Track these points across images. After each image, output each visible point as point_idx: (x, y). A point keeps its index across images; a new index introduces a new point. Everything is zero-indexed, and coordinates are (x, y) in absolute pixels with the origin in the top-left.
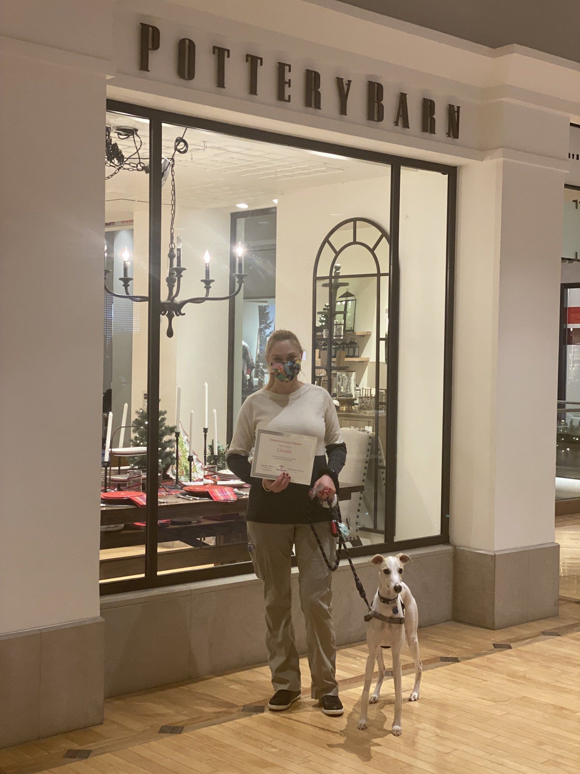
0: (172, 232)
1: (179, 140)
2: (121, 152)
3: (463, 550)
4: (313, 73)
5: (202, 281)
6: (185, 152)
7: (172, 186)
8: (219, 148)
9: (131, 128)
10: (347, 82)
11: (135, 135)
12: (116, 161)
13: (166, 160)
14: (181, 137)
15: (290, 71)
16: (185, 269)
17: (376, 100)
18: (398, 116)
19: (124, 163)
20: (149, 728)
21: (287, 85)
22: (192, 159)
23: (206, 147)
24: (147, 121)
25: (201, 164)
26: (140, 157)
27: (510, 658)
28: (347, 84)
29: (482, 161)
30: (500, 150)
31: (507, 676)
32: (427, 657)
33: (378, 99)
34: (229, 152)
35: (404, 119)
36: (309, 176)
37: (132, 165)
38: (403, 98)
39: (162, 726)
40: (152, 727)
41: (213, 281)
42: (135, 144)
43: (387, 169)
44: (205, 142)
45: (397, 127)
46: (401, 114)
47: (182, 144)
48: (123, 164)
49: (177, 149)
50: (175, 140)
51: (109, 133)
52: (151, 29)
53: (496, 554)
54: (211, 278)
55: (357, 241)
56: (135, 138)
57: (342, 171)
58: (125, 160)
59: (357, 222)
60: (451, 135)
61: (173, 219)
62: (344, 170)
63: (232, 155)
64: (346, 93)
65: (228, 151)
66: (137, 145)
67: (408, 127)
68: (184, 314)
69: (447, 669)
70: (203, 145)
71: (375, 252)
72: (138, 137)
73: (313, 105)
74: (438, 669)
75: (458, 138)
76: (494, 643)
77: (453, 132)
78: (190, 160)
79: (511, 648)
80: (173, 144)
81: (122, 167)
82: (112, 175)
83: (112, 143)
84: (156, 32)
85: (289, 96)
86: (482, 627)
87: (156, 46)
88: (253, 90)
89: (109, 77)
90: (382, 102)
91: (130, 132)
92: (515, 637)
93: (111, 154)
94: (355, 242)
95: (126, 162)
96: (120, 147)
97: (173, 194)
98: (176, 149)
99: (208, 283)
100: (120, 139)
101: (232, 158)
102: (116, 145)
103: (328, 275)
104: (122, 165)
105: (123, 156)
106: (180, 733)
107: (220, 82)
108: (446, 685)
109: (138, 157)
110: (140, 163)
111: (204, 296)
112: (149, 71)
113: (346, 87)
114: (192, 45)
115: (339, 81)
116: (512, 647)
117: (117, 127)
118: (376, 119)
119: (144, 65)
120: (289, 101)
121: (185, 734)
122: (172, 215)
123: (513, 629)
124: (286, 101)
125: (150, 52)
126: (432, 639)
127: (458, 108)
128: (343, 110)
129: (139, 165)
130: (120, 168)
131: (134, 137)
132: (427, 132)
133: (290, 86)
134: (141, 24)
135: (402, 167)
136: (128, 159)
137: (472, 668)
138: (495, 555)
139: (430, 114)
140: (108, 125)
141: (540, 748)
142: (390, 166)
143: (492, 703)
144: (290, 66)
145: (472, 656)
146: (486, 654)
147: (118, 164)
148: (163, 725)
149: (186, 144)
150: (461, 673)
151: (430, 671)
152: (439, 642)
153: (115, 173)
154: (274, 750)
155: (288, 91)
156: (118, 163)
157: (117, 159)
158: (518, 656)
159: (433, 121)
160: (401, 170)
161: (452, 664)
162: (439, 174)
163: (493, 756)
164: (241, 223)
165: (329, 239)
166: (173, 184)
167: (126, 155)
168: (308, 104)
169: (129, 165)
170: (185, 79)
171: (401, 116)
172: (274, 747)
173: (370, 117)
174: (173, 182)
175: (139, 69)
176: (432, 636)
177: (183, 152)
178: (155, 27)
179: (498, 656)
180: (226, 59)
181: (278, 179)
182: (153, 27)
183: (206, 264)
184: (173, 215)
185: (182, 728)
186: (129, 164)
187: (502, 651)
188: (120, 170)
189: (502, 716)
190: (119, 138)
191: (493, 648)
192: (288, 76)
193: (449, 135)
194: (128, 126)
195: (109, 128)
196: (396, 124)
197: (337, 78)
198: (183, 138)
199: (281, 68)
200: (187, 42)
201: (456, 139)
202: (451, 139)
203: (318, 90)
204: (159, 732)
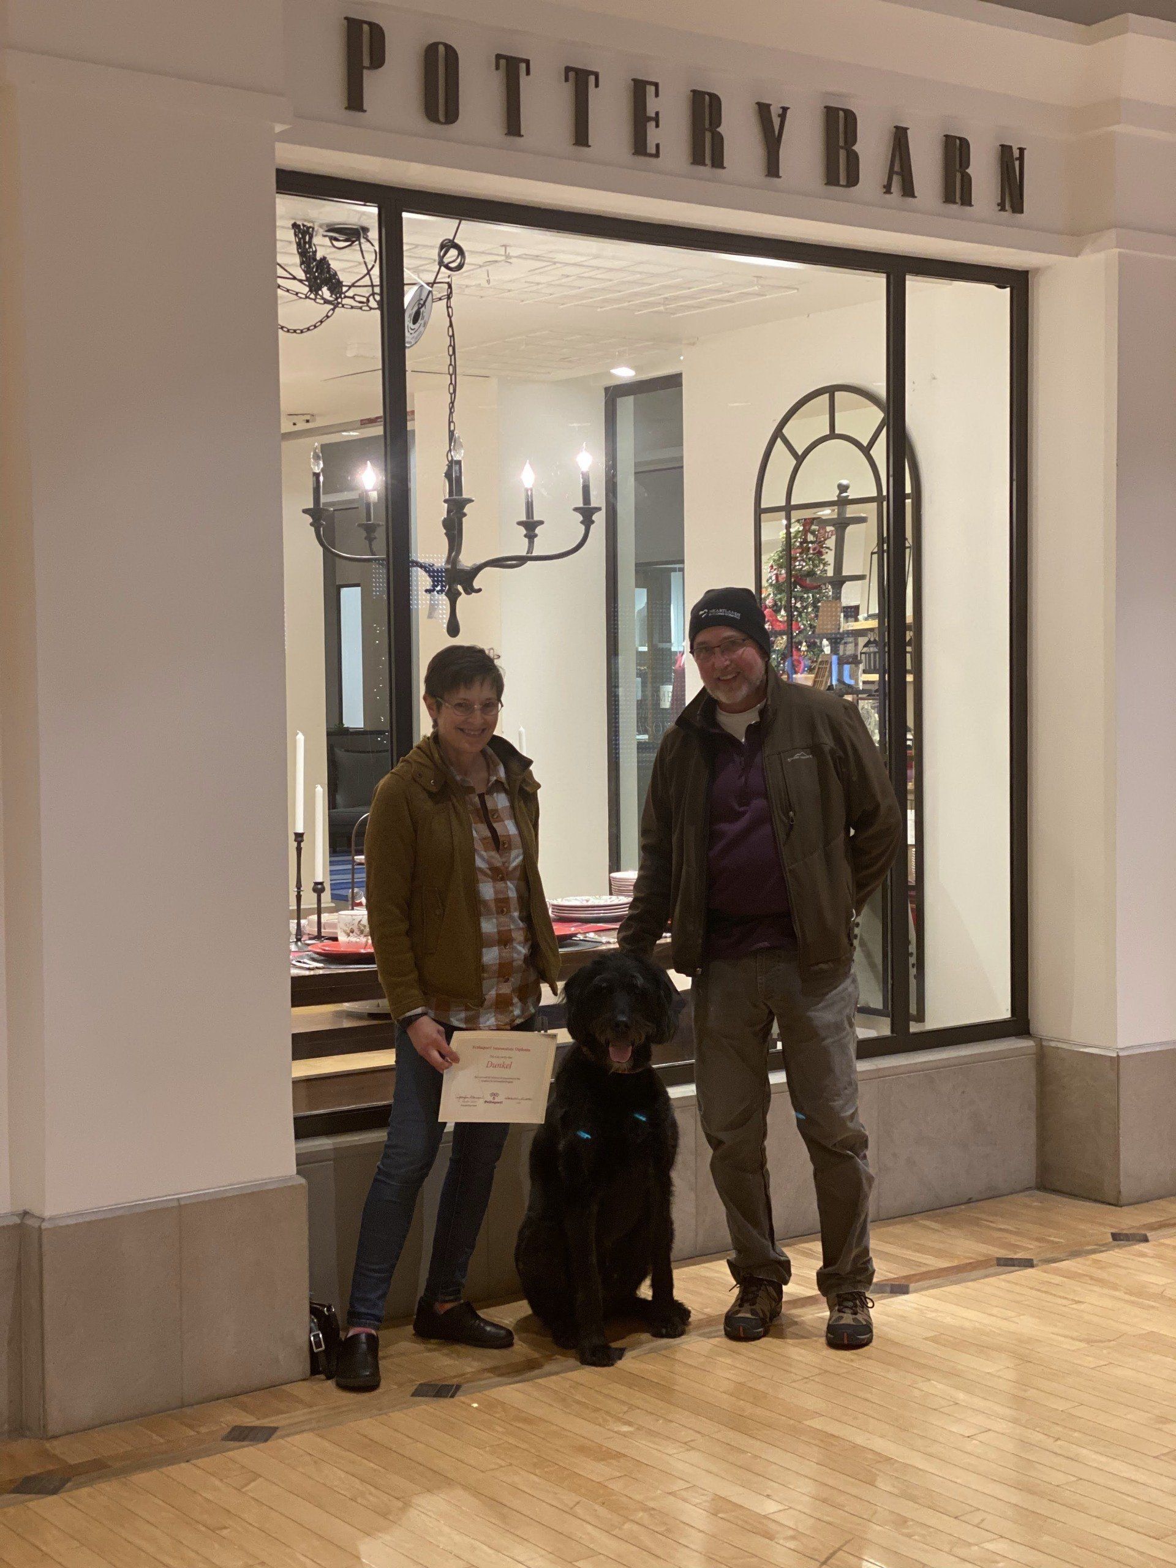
0: (452, 428)
1: (448, 245)
2: (336, 274)
3: (1058, 1048)
4: (707, 97)
5: (520, 523)
6: (460, 267)
7: (449, 338)
8: (537, 258)
9: (354, 225)
10: (780, 111)
11: (363, 240)
12: (325, 292)
13: (422, 286)
14: (451, 238)
15: (657, 95)
16: (470, 501)
17: (841, 143)
18: (891, 173)
19: (343, 296)
21: (653, 124)
22: (488, 281)
23: (508, 256)
24: (374, 210)
25: (509, 291)
26: (374, 284)
27: (1142, 1259)
28: (779, 116)
29: (1077, 256)
30: (1112, 234)
31: (1126, 1293)
32: (971, 1258)
33: (846, 141)
34: (558, 265)
35: (903, 180)
36: (731, 304)
37: (358, 298)
38: (900, 138)
39: (421, 1384)
40: (400, 1385)
41: (541, 523)
42: (364, 258)
43: (877, 283)
44: (505, 246)
45: (887, 196)
46: (897, 168)
47: (453, 253)
48: (340, 297)
49: (443, 262)
50: (438, 245)
51: (311, 238)
52: (366, 27)
53: (1121, 1054)
54: (536, 518)
55: (837, 432)
56: (363, 246)
57: (796, 291)
58: (344, 289)
59: (837, 394)
60: (1007, 207)
61: (452, 403)
62: (798, 289)
63: (568, 270)
64: (777, 133)
65: (555, 263)
66: (367, 260)
67: (913, 196)
68: (479, 590)
69: (1008, 1282)
70: (503, 253)
71: (871, 452)
72: (368, 244)
73: (708, 161)
74: (986, 1280)
75: (1022, 212)
76: (1114, 1231)
77: (1011, 201)
78: (484, 283)
79: (1145, 1240)
80: (434, 253)
81: (339, 303)
82: (321, 322)
83: (318, 258)
84: (377, 33)
85: (658, 146)
86: (1096, 1201)
87: (378, 61)
88: (581, 137)
89: (279, 128)
90: (855, 148)
91: (352, 234)
92: (1162, 1219)
93: (316, 278)
94: (833, 435)
95: (347, 294)
96: (334, 265)
97: (451, 353)
98: (441, 263)
99: (530, 527)
100: (334, 249)
101: (568, 276)
102: (324, 259)
103: (783, 504)
104: (339, 300)
105: (340, 284)
106: (452, 1396)
107: (513, 126)
108: (995, 1311)
109: (370, 284)
110: (373, 294)
111: (524, 553)
112: (365, 111)
113: (776, 122)
114: (452, 55)
115: (763, 109)
116: (1150, 1238)
117: (328, 225)
118: (843, 182)
119: (355, 101)
120: (657, 155)
121: (460, 1398)
122: (451, 394)
123: (1162, 1203)
124: (651, 155)
125: (365, 71)
126: (991, 1224)
127: (1022, 150)
128: (773, 169)
129: (371, 299)
130: (336, 307)
131: (360, 244)
132: (954, 202)
133: (657, 126)
134: (346, 18)
135: (908, 277)
136: (350, 287)
137: (1058, 1279)
138: (1118, 1056)
139: (961, 166)
140: (309, 222)
141: (1161, 1430)
142: (885, 275)
143: (1083, 1345)
144: (656, 85)
145: (1062, 1256)
146: (1094, 1252)
147: (331, 299)
148: (422, 1382)
149: (461, 252)
150: (1031, 1288)
151: (970, 1284)
152: (1000, 1230)
153: (328, 317)
154: (625, 1429)
155: (653, 136)
156: (331, 296)
157: (328, 289)
158: (1159, 1257)
159: (967, 181)
160: (908, 283)
161: (1017, 1271)
162: (991, 288)
163: (1059, 1442)
164: (626, 406)
165: (784, 431)
166: (451, 333)
167: (346, 278)
168: (697, 159)
169: (352, 300)
170: (440, 123)
171: (897, 173)
172: (630, 1424)
173: (831, 179)
174: (450, 329)
175: (346, 108)
176: (991, 1218)
177: (456, 267)
178: (375, 24)
179: (1116, 1255)
180: (524, 80)
181: (674, 314)
182: (370, 24)
183: (527, 490)
184: (453, 396)
185: (458, 1387)
186: (353, 298)
187: (1130, 1245)
188: (337, 310)
189: (1098, 1369)
190: (334, 246)
191: (1111, 1240)
192: (652, 105)
193: (1003, 209)
194: (347, 222)
195: (310, 227)
196: (888, 189)
197: (758, 104)
198: (456, 241)
199: (640, 89)
200: (441, 48)
201: (1019, 215)
202: (1007, 215)
203: (718, 130)
204: (413, 1395)
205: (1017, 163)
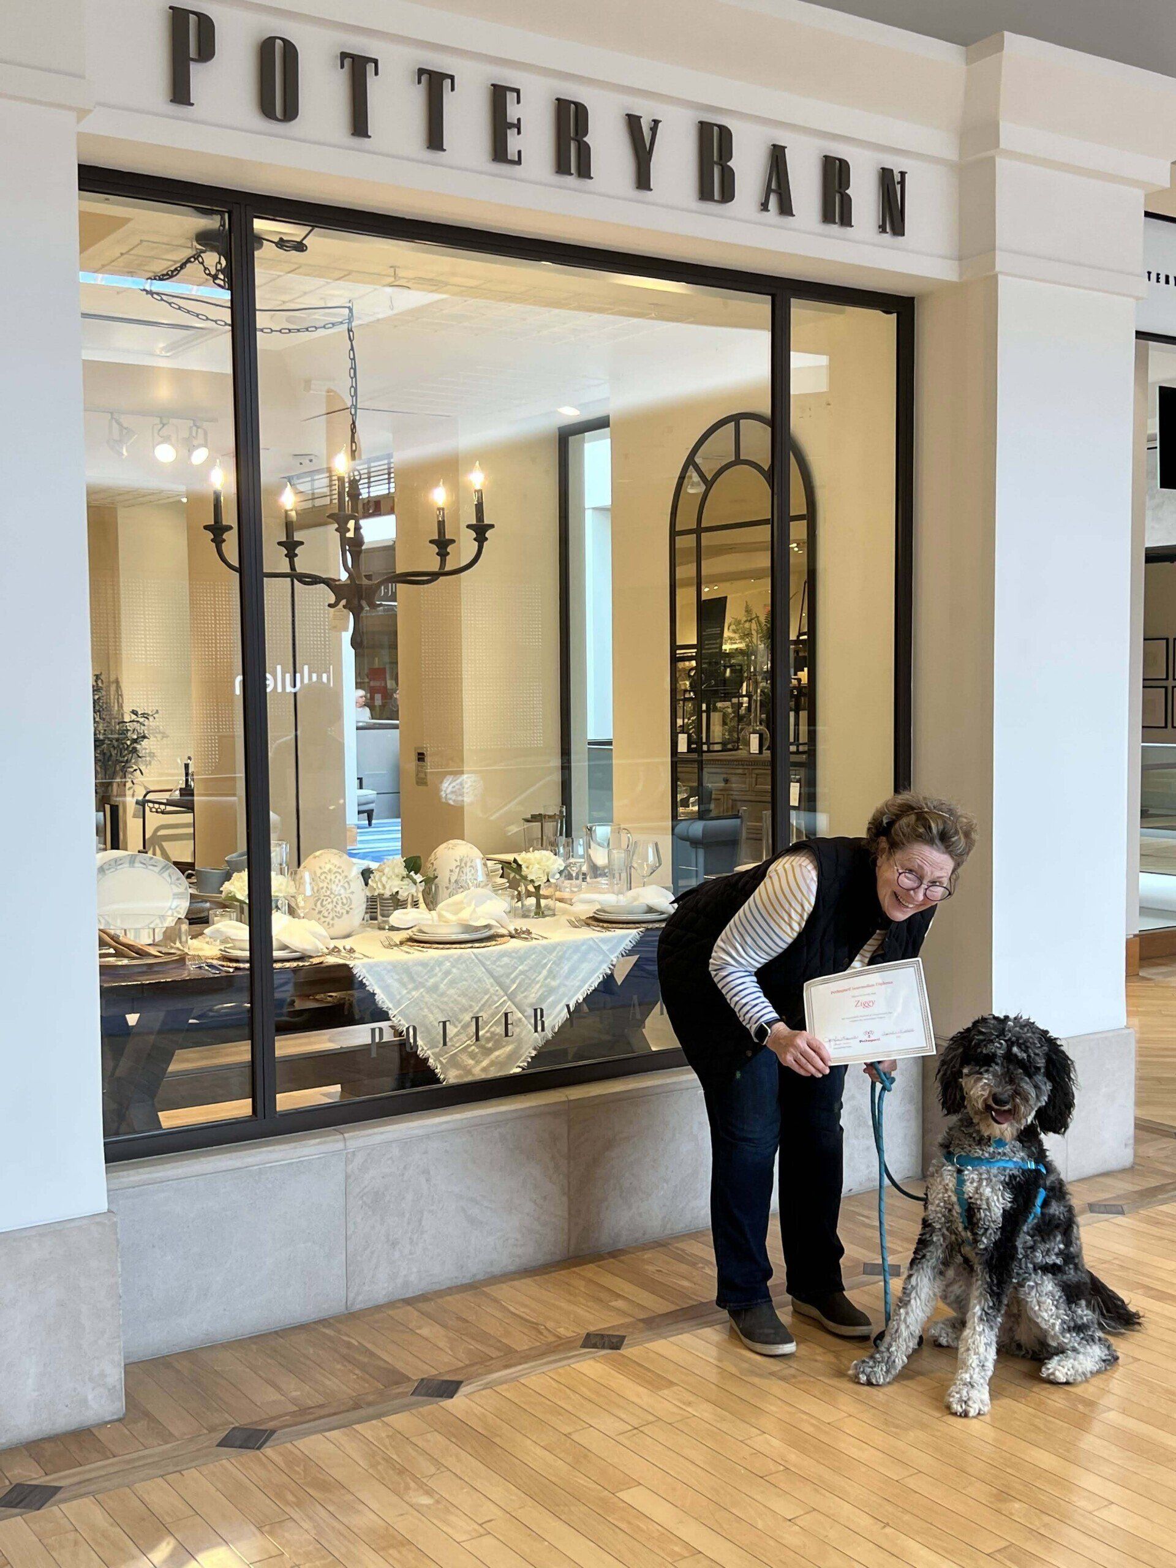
4: (572, 106)
5: (432, 542)
10: (652, 124)
15: (518, 102)
17: (716, 158)
18: (768, 191)
20: (205, 1431)
21: (516, 130)
28: (651, 129)
30: (992, 256)
33: (720, 157)
35: (781, 198)
38: (777, 157)
39: (234, 1428)
40: (212, 1429)
41: (451, 541)
43: (764, 304)
45: (766, 213)
46: (773, 186)
52: (192, 18)
54: (446, 537)
55: (741, 457)
59: (741, 421)
60: (888, 230)
64: (648, 145)
67: (791, 214)
73: (573, 170)
75: (903, 235)
77: (893, 224)
84: (206, 25)
85: (519, 152)
87: (206, 52)
88: (435, 139)
90: (731, 164)
94: (738, 461)
99: (442, 545)
103: (695, 526)
106: (259, 1448)
107: (359, 126)
111: (436, 569)
112: (192, 105)
113: (647, 134)
114: (290, 50)
115: (633, 122)
118: (716, 197)
119: (180, 93)
120: (519, 162)
121: (268, 1451)
124: (513, 162)
125: (192, 63)
127: (903, 174)
128: (643, 181)
132: (834, 223)
133: (519, 133)
134: (171, 8)
135: (792, 300)
139: (840, 187)
142: (770, 297)
144: (518, 91)
148: (237, 1425)
155: (514, 143)
159: (846, 203)
160: (792, 305)
162: (876, 313)
165: (696, 458)
168: (562, 167)
170: (275, 118)
171: (774, 191)
173: (705, 194)
175: (171, 101)
178: (202, 14)
180: (371, 78)
182: (198, 14)
183: (439, 510)
185: (273, 1432)
192: (513, 112)
193: (882, 229)
196: (765, 207)
197: (627, 115)
199: (499, 95)
200: (278, 41)
201: (900, 238)
202: (887, 238)
203: (585, 139)
204: (218, 1445)
205: (898, 187)
